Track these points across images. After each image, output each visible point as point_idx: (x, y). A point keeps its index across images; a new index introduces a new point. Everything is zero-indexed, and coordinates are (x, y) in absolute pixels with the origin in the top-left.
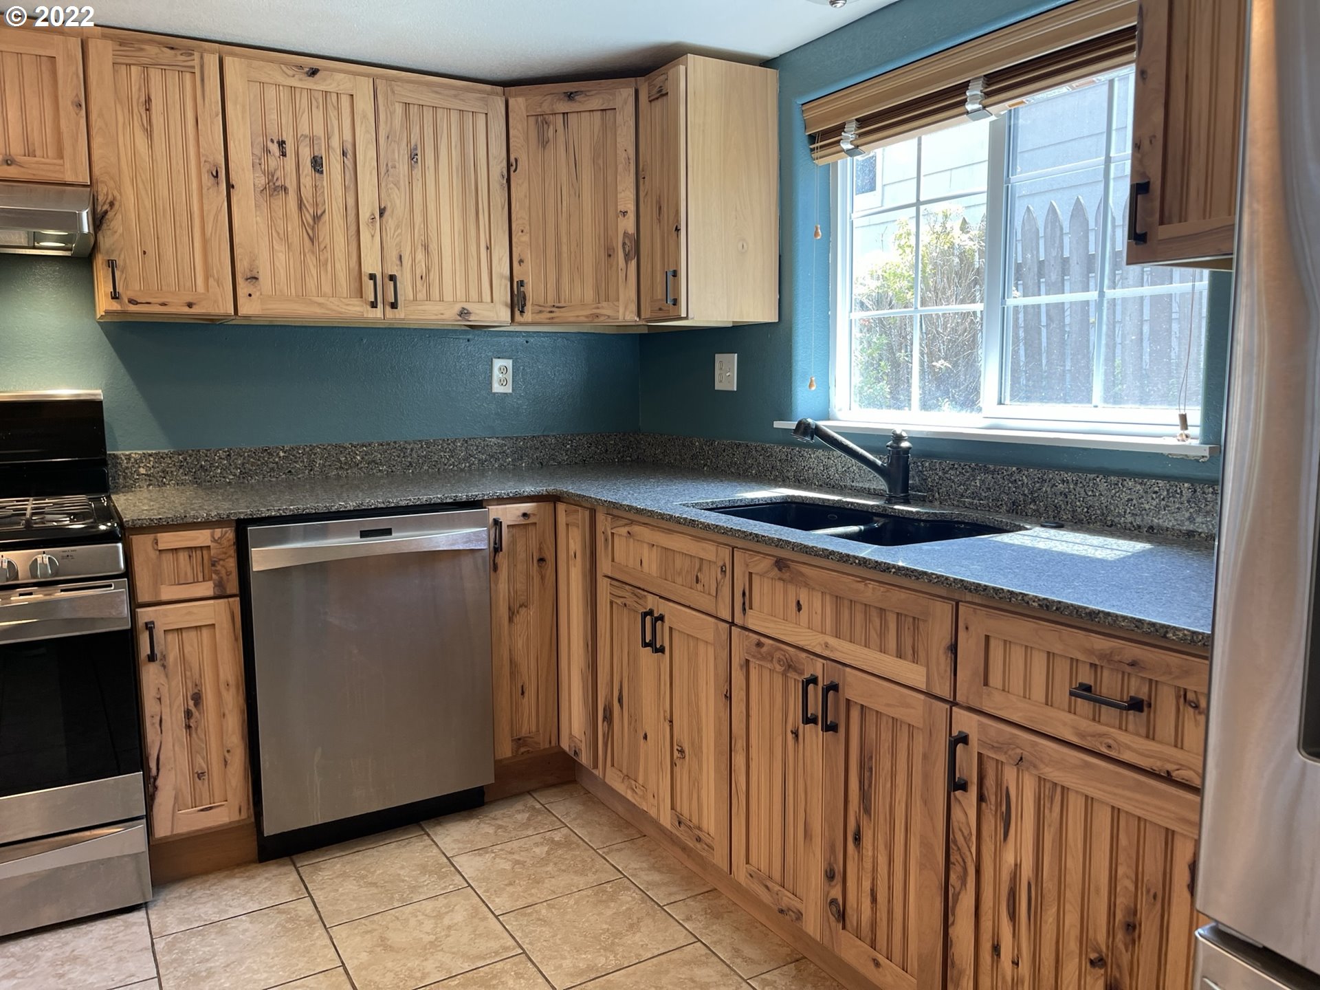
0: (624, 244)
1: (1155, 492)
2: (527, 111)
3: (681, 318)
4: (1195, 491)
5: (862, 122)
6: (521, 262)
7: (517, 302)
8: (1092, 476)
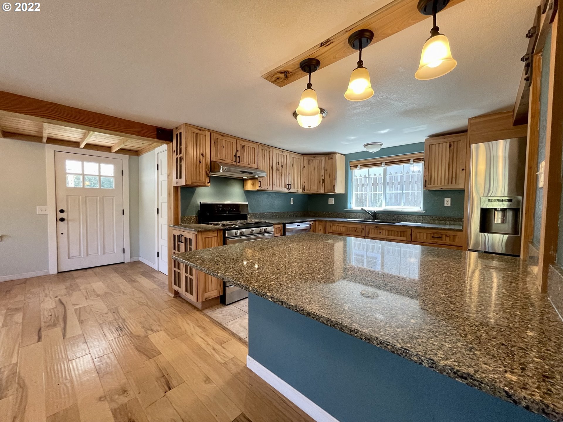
0: (322, 180)
2: (307, 159)
3: (335, 193)
5: (361, 165)
6: (304, 183)
7: (304, 189)
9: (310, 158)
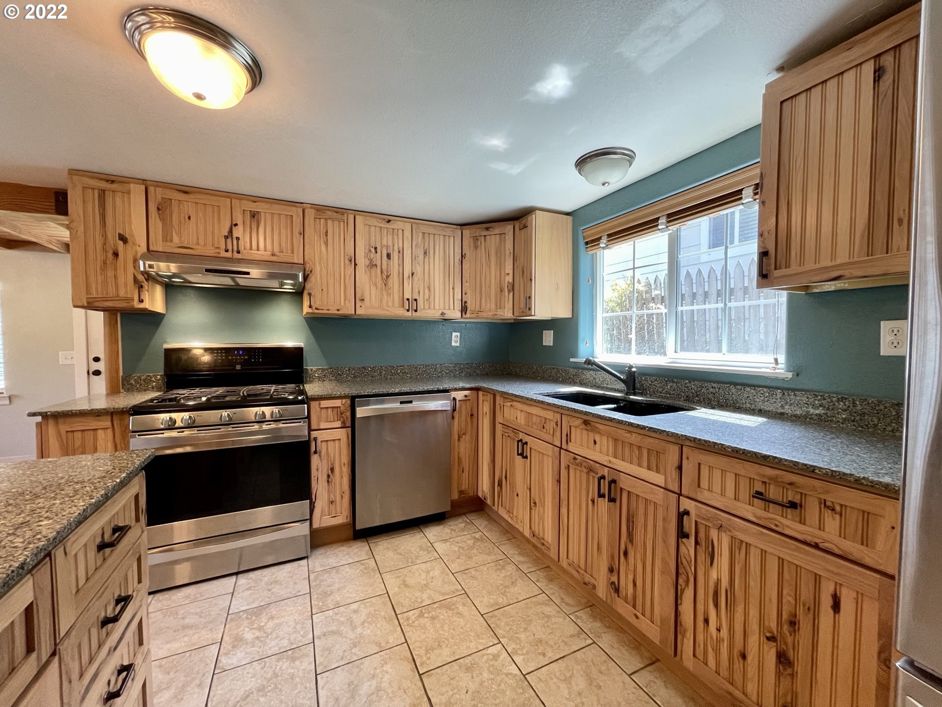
0: (508, 286)
1: (762, 394)
2: (470, 235)
3: (532, 316)
4: (784, 394)
5: (609, 236)
6: (466, 294)
7: (464, 309)
8: (728, 385)
9: (479, 231)
